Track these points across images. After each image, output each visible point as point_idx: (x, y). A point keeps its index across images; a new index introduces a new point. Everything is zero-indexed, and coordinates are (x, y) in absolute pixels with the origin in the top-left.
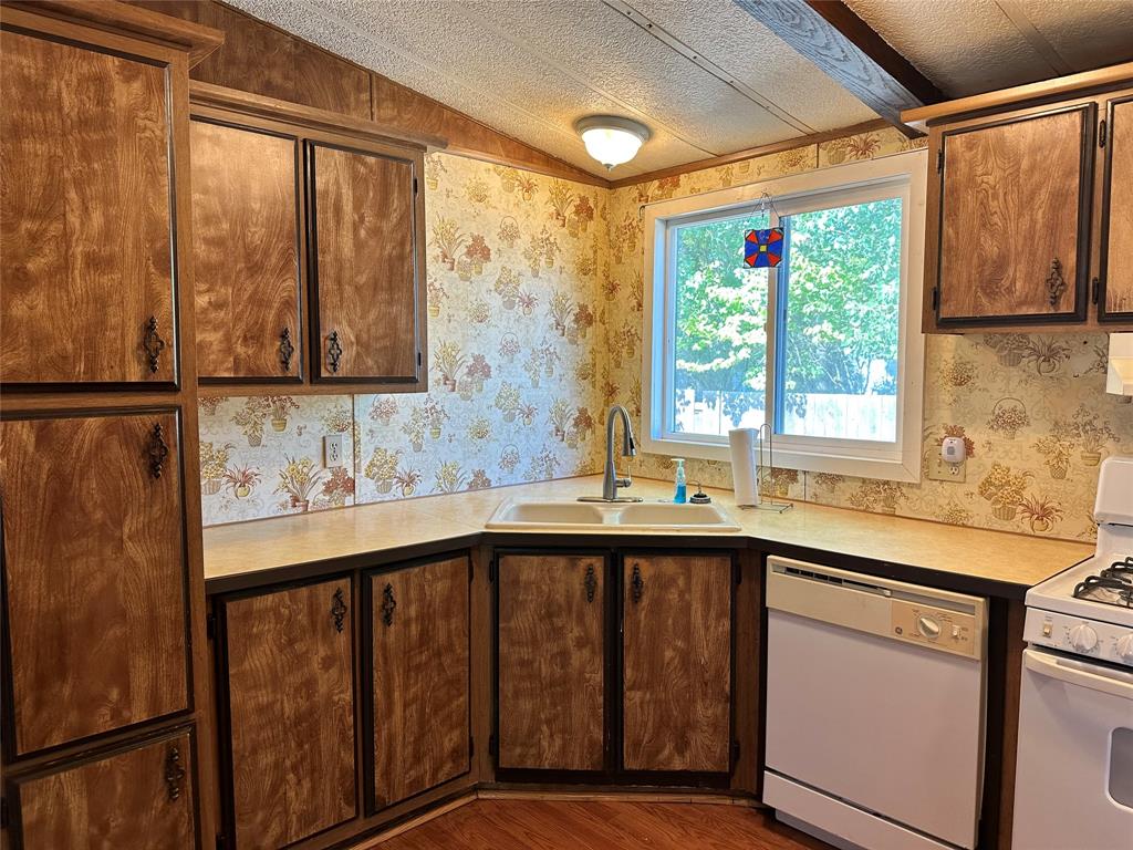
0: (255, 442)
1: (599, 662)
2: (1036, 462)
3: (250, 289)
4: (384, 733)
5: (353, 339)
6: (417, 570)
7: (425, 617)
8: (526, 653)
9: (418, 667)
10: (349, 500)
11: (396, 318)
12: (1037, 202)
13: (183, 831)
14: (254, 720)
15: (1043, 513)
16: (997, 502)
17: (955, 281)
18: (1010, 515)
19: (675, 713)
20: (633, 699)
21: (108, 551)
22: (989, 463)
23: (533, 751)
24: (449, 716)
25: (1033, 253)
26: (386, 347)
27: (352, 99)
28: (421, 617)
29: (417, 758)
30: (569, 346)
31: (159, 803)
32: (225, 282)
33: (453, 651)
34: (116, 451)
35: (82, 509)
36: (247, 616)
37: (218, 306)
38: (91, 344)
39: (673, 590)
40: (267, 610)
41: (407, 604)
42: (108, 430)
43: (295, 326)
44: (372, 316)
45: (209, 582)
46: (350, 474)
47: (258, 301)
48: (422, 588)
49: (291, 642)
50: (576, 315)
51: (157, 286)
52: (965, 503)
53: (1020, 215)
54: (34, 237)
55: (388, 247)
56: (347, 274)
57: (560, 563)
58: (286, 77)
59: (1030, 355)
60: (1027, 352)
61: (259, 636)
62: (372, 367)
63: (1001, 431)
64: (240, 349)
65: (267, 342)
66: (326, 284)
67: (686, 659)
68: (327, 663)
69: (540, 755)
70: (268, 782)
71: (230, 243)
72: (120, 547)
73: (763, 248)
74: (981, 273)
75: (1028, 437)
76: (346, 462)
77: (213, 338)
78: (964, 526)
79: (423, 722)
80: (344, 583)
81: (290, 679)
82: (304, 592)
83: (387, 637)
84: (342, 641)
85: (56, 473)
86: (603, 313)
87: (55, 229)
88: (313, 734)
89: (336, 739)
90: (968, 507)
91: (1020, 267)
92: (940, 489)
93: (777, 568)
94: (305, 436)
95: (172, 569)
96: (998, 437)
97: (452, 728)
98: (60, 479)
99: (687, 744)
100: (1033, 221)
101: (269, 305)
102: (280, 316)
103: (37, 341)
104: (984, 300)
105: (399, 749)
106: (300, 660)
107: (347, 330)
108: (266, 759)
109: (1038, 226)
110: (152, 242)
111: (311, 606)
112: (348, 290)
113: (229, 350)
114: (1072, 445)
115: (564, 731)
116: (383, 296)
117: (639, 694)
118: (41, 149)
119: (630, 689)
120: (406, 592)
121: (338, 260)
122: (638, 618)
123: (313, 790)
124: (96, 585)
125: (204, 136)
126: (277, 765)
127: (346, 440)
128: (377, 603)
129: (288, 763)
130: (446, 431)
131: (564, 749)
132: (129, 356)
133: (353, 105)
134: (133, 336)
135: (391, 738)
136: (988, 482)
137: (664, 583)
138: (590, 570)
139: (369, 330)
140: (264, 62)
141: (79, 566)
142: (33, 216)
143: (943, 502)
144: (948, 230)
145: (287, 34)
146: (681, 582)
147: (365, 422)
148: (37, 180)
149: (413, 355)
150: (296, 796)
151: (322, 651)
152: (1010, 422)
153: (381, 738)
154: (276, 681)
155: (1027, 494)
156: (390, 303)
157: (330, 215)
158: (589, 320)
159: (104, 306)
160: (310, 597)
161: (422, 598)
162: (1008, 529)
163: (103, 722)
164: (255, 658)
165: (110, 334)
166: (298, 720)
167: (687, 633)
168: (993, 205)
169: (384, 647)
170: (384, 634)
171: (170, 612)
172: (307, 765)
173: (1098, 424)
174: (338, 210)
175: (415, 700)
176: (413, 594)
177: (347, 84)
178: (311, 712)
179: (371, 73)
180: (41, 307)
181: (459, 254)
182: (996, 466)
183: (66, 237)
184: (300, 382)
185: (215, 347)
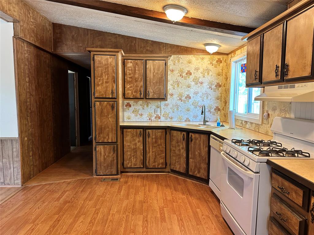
0: (143, 109)
1: (185, 152)
3: (136, 84)
4: (148, 155)
5: (152, 92)
6: (154, 130)
7: (156, 138)
8: (174, 149)
9: (155, 146)
10: (159, 120)
11: (160, 88)
13: (115, 158)
14: (127, 147)
19: (198, 165)
20: (191, 160)
21: (107, 119)
23: (175, 167)
24: (161, 156)
26: (158, 93)
27: (162, 49)
28: (155, 138)
29: (155, 162)
30: (214, 93)
31: (112, 153)
32: (132, 84)
33: (162, 145)
34: (108, 106)
35: (104, 113)
36: (126, 132)
37: (131, 87)
38: (106, 93)
39: (198, 140)
40: (129, 131)
41: (153, 135)
42: (107, 104)
43: (142, 90)
44: (156, 88)
45: (121, 126)
46: (160, 116)
47: (137, 86)
48: (155, 133)
49: (133, 137)
50: (216, 85)
51: (114, 85)
52: (268, 129)
54: (100, 80)
55: (159, 76)
56: (152, 81)
57: (179, 133)
58: (150, 48)
61: (128, 135)
62: (156, 96)
63: (273, 111)
64: (134, 94)
65: (138, 92)
66: (148, 83)
67: (200, 154)
68: (139, 142)
69: (176, 168)
70: (129, 157)
71: (133, 78)
72: (108, 119)
73: (244, 68)
75: (277, 113)
76: (159, 113)
77: (130, 92)
78: (268, 135)
79: (156, 156)
80: (142, 130)
81: (133, 142)
82: (135, 130)
83: (149, 140)
84: (141, 139)
85: (101, 108)
86: (225, 84)
87: (102, 78)
88: (136, 152)
89: (140, 154)
92: (265, 126)
94: (152, 108)
95: (115, 122)
96: (273, 113)
97: (162, 159)
98: (102, 109)
99: (200, 171)
101: (138, 87)
102: (140, 88)
103: (100, 92)
105: (151, 159)
106: (134, 140)
107: (151, 90)
108: (129, 153)
110: (113, 79)
111: (136, 132)
112: (152, 83)
113: (132, 94)
115: (180, 164)
116: (158, 84)
117: (192, 160)
118: (101, 69)
119: (190, 159)
120: (152, 134)
121: (150, 79)
122: (192, 145)
123: (136, 160)
124: (106, 123)
125: (129, 62)
126: (130, 155)
127: (159, 110)
128: (147, 134)
129: (132, 155)
130: (180, 109)
131: (180, 168)
132: (110, 94)
133: (162, 50)
134: (110, 92)
135: (149, 157)
136: (271, 124)
137: (196, 139)
138: (184, 135)
139: (155, 90)
140: (146, 46)
141: (104, 120)
142: (100, 77)
143: (265, 129)
145: (150, 40)
146: (199, 139)
147: (162, 107)
148: (100, 73)
149: (164, 94)
150: (133, 160)
151: (138, 140)
152: (274, 109)
153: (148, 156)
154: (130, 142)
156: (160, 85)
157: (149, 71)
158: (220, 86)
159: (107, 88)
160: (136, 131)
161: (155, 135)
163: (106, 141)
164: (128, 138)
165: (108, 91)
166: (134, 149)
167: (200, 149)
169: (148, 141)
170: (148, 139)
171: (114, 128)
172: (135, 156)
174: (150, 71)
175: (154, 152)
176: (154, 134)
177: (161, 46)
178: (136, 148)
179: (166, 43)
180: (100, 88)
181: (184, 74)
183: (103, 79)
184: (144, 99)
185: (130, 93)
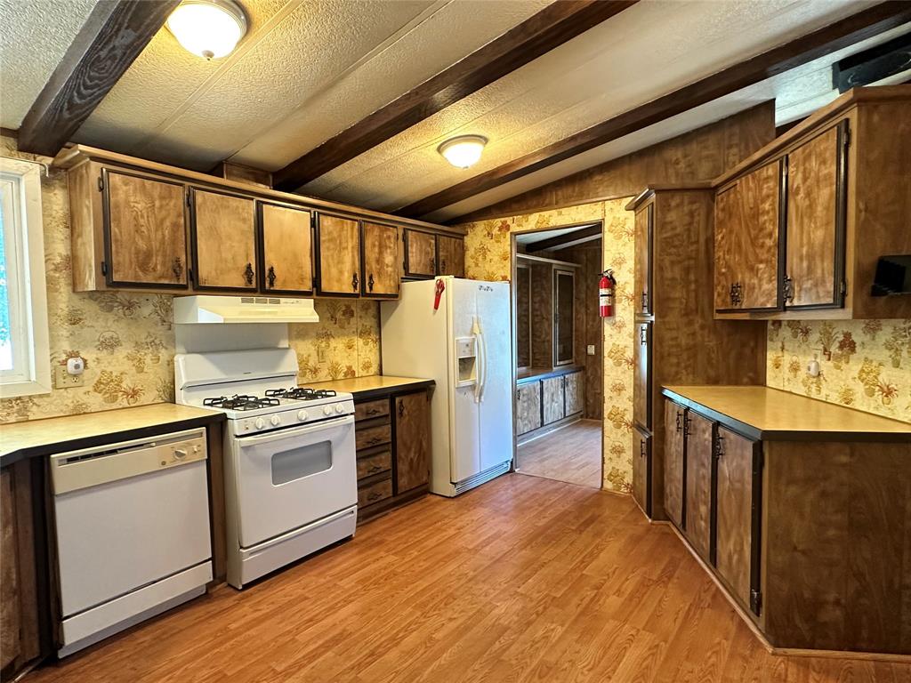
2: (128, 366)
12: (165, 226)
15: (134, 394)
16: (106, 393)
17: (121, 259)
18: (115, 399)
22: (98, 371)
25: (164, 251)
52: (85, 399)
53: (156, 230)
59: (118, 306)
60: (116, 304)
63: (105, 351)
74: (137, 257)
75: (122, 353)
78: (85, 413)
90: (89, 401)
91: (159, 258)
92: (65, 394)
93: (61, 462)
96: (104, 354)
100: (164, 236)
104: (140, 273)
109: (166, 238)
114: (146, 354)
136: (99, 382)
143: (68, 402)
144: (114, 229)
152: (110, 345)
155: (124, 385)
162: (114, 407)
168: (142, 221)
173: (157, 342)
182: (103, 372)
